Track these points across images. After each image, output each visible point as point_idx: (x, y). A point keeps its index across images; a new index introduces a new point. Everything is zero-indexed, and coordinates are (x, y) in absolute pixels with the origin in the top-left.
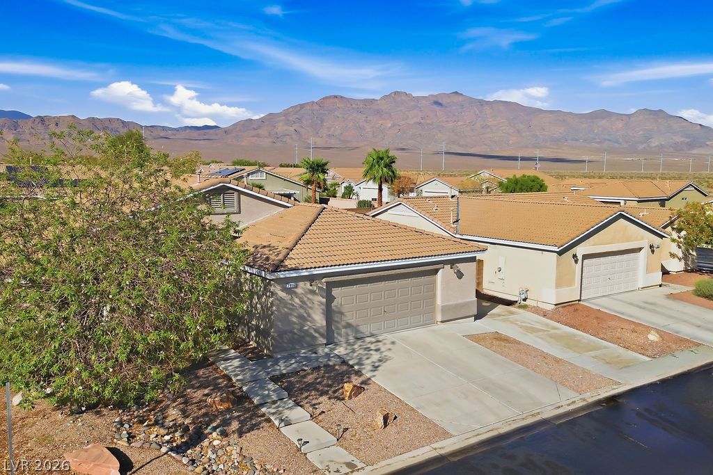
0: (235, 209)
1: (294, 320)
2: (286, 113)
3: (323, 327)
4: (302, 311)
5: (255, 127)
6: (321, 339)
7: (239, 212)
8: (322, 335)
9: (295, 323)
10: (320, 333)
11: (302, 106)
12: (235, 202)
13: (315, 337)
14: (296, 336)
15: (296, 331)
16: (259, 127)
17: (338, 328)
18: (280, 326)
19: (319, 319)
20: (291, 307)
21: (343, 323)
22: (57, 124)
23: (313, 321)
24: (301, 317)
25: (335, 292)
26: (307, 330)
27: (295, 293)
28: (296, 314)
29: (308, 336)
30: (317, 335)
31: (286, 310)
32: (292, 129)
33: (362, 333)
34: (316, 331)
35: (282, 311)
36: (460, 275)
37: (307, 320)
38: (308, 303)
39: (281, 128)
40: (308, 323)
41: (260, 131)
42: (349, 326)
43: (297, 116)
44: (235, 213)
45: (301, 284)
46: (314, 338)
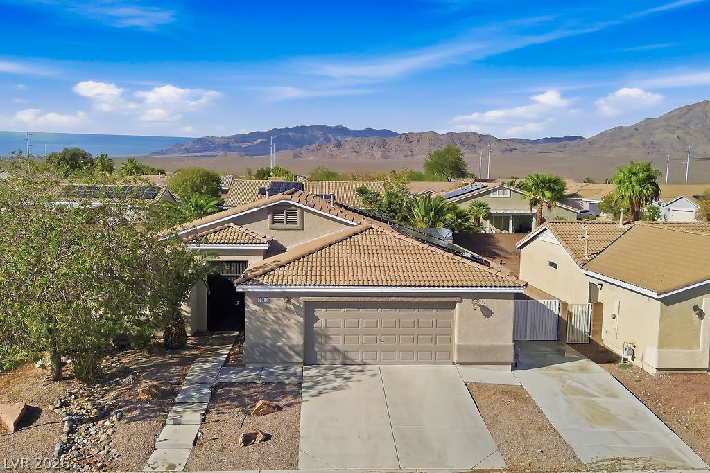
0: (298, 225)
1: (267, 334)
2: (668, 118)
3: (298, 346)
4: (276, 327)
5: (626, 136)
6: (297, 358)
7: (303, 228)
8: (298, 354)
9: (268, 337)
10: (294, 351)
11: (690, 108)
12: (298, 218)
13: (289, 354)
14: (268, 350)
15: (268, 345)
16: (631, 136)
17: (322, 350)
18: (252, 338)
19: (296, 338)
20: (263, 320)
21: (329, 347)
22: (419, 141)
23: (288, 338)
24: (274, 332)
25: (319, 312)
26: (280, 347)
27: (269, 308)
28: (269, 329)
29: (282, 352)
30: (292, 353)
31: (258, 323)
32: (675, 136)
33: (352, 360)
34: (291, 348)
35: (255, 324)
36: (487, 313)
37: (282, 337)
38: (283, 319)
39: (658, 136)
40: (283, 340)
41: (632, 141)
42: (336, 350)
43: (682, 120)
44: (297, 229)
45: (275, 300)
46: (289, 356)
